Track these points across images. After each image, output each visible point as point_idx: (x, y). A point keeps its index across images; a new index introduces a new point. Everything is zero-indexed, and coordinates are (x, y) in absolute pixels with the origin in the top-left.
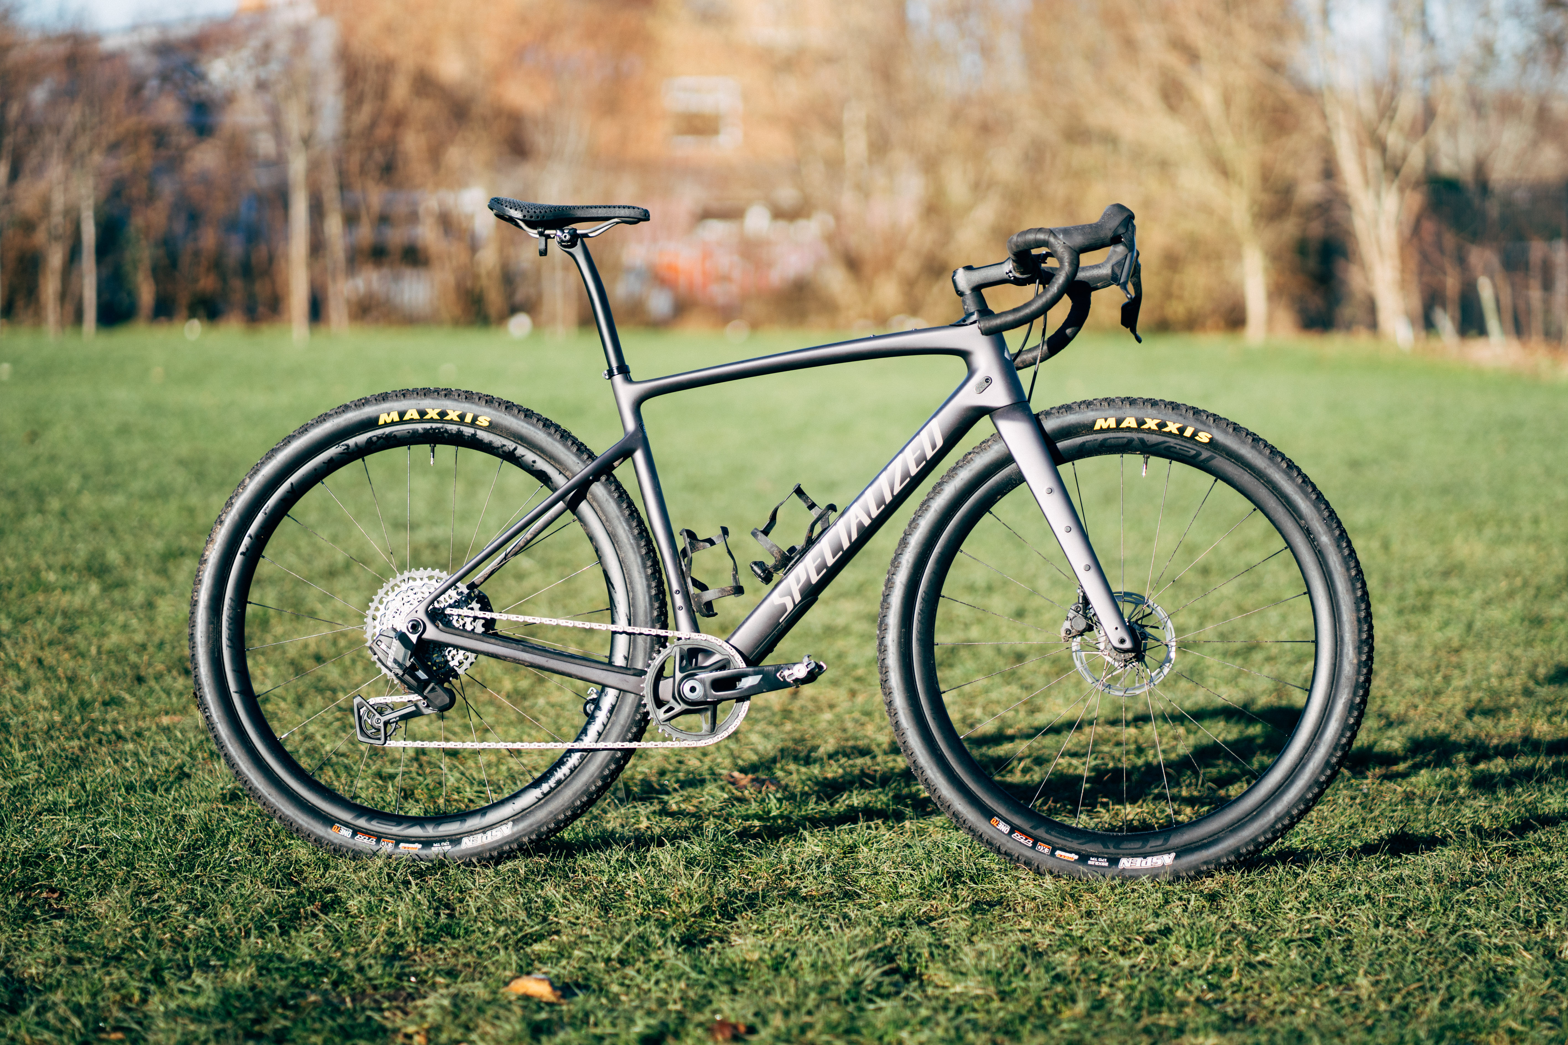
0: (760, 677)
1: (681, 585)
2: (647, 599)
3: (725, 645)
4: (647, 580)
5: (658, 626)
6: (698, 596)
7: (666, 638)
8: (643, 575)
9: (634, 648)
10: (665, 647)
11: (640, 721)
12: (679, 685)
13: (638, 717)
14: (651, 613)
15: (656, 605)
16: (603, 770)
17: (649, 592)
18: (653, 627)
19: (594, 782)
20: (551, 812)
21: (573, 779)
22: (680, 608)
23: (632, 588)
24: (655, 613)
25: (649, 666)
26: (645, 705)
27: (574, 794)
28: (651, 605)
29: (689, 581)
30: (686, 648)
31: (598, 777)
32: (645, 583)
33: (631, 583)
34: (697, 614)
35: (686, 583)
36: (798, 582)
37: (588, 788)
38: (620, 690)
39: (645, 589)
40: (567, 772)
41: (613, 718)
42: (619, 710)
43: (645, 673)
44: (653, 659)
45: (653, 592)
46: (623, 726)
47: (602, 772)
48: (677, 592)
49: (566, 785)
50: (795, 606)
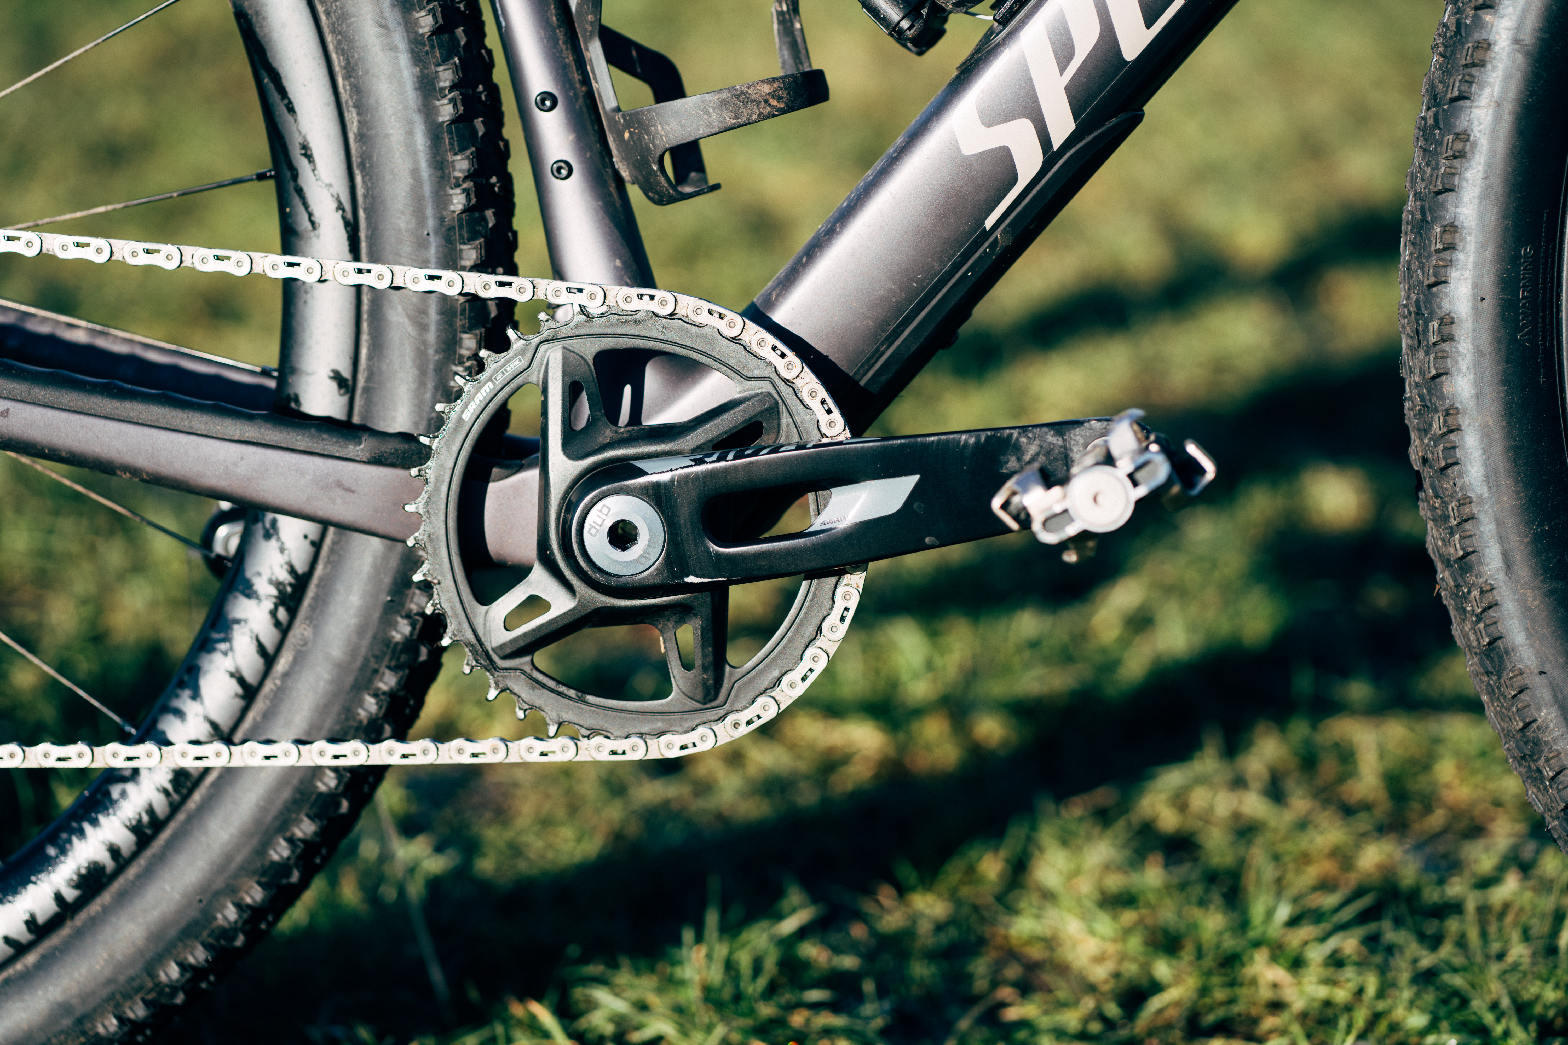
0: (909, 483)
1: (560, 70)
2: (421, 140)
3: (755, 334)
4: (418, 59)
5: (470, 254)
6: (635, 120)
7: (506, 305)
8: (400, 40)
9: (377, 346)
10: (501, 345)
11: (410, 645)
12: (568, 505)
13: (402, 630)
14: (441, 200)
15: (461, 164)
16: (266, 843)
17: (428, 111)
18: (451, 262)
19: (231, 891)
20: (65, 1008)
21: (148, 874)
22: (564, 170)
23: (357, 90)
24: (458, 201)
25: (437, 423)
26: (427, 587)
27: (154, 937)
28: (440, 165)
29: (595, 52)
30: (590, 349)
31: (244, 870)
32: (407, 72)
33: (350, 70)
34: (634, 193)
35: (581, 63)
36: (1064, 55)
37: (207, 915)
38: (325, 524)
39: (411, 96)
40: (124, 839)
41: (300, 630)
42: (321, 602)
43: (423, 455)
44: (453, 396)
45: (446, 111)
46: (341, 667)
47: (261, 850)
48: (548, 101)
49: (123, 897)
50: (1050, 156)
